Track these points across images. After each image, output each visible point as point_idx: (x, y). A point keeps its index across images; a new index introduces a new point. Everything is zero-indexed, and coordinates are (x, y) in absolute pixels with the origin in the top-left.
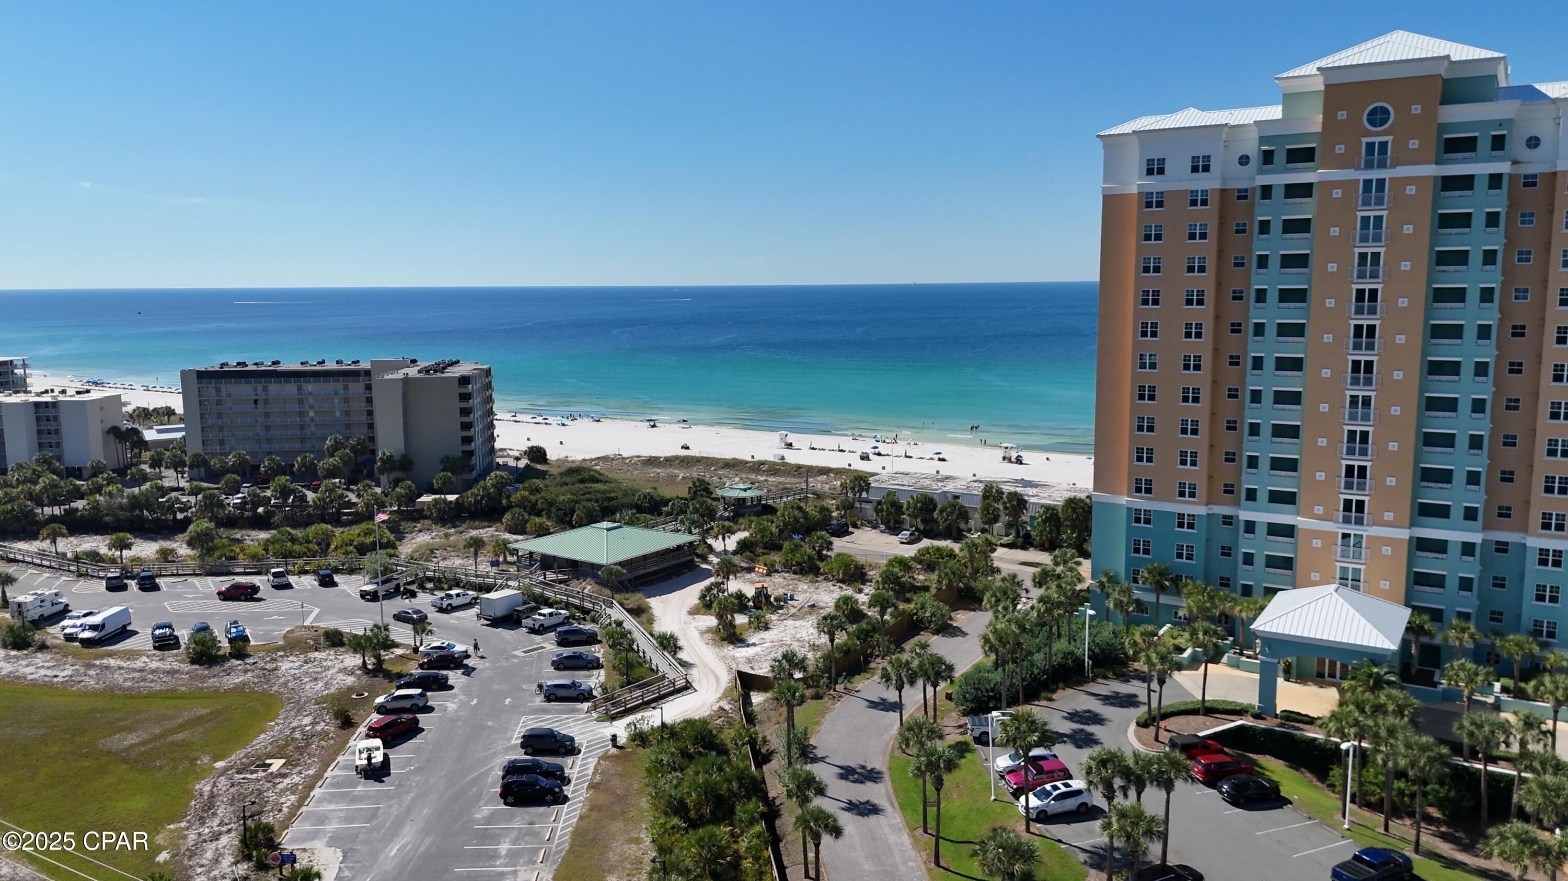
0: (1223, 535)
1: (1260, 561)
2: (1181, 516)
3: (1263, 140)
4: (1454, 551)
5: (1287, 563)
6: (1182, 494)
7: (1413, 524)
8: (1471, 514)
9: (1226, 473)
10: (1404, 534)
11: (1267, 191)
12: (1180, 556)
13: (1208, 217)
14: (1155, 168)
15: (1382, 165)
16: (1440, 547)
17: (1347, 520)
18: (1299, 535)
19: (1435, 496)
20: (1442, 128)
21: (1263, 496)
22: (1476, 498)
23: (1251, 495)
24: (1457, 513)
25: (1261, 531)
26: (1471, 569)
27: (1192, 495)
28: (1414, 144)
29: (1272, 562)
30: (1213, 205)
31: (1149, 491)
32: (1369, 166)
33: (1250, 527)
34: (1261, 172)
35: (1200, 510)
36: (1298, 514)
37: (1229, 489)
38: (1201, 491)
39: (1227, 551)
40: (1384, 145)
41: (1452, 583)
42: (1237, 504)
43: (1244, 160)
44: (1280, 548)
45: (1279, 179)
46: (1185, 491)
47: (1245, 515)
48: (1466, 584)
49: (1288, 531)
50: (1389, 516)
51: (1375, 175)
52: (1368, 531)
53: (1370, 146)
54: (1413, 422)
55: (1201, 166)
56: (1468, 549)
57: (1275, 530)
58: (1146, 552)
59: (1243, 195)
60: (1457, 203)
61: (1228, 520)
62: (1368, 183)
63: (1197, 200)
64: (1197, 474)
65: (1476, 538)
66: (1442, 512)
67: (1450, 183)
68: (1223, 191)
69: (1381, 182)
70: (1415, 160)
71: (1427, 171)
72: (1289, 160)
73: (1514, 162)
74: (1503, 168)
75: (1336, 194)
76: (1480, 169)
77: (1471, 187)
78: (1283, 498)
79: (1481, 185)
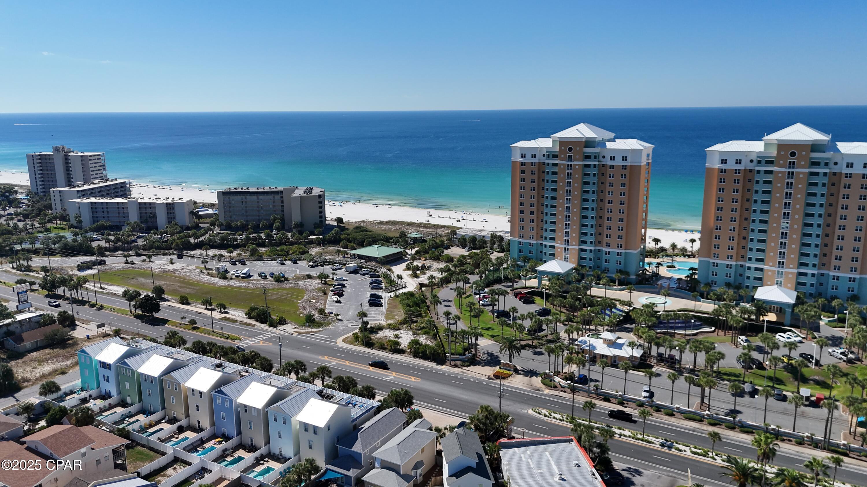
0: (540, 248)
1: (548, 254)
2: (530, 243)
3: (547, 152)
4: (588, 252)
5: (553, 255)
6: (530, 238)
7: (579, 245)
8: (591, 243)
9: (540, 233)
10: (577, 248)
11: (548, 164)
12: (530, 253)
13: (535, 168)
14: (523, 156)
15: (571, 161)
16: (585, 250)
17: (565, 244)
18: (556, 248)
19: (584, 238)
20: (584, 153)
21: (548, 239)
22: (592, 239)
23: (546, 238)
24: (589, 243)
25: (548, 247)
26: (592, 256)
28: (577, 156)
29: (551, 255)
30: (537, 166)
31: (523, 237)
32: (568, 161)
33: (546, 246)
34: (547, 159)
35: (534, 242)
36: (555, 243)
37: (542, 237)
38: (535, 237)
39: (541, 252)
40: (571, 156)
41: (588, 259)
42: (543, 240)
43: (544, 155)
44: (551, 251)
45: (551, 162)
46: (531, 237)
47: (545, 243)
48: (591, 259)
49: (553, 247)
50: (574, 243)
51: (570, 163)
52: (570, 247)
53: (569, 156)
54: (579, 221)
55: (534, 156)
56: (591, 251)
57: (551, 247)
58: (522, 252)
59: (544, 164)
60: (587, 171)
61: (541, 244)
62: (568, 165)
63: (533, 164)
64: (534, 233)
65: (593, 248)
66: (585, 242)
67: (586, 166)
68: (539, 163)
69: (571, 165)
70: (578, 160)
71: (581, 163)
72: (553, 157)
73: (599, 161)
74: (596, 163)
75: (562, 167)
76: (592, 163)
77: (590, 167)
78: (553, 239)
79: (592, 167)
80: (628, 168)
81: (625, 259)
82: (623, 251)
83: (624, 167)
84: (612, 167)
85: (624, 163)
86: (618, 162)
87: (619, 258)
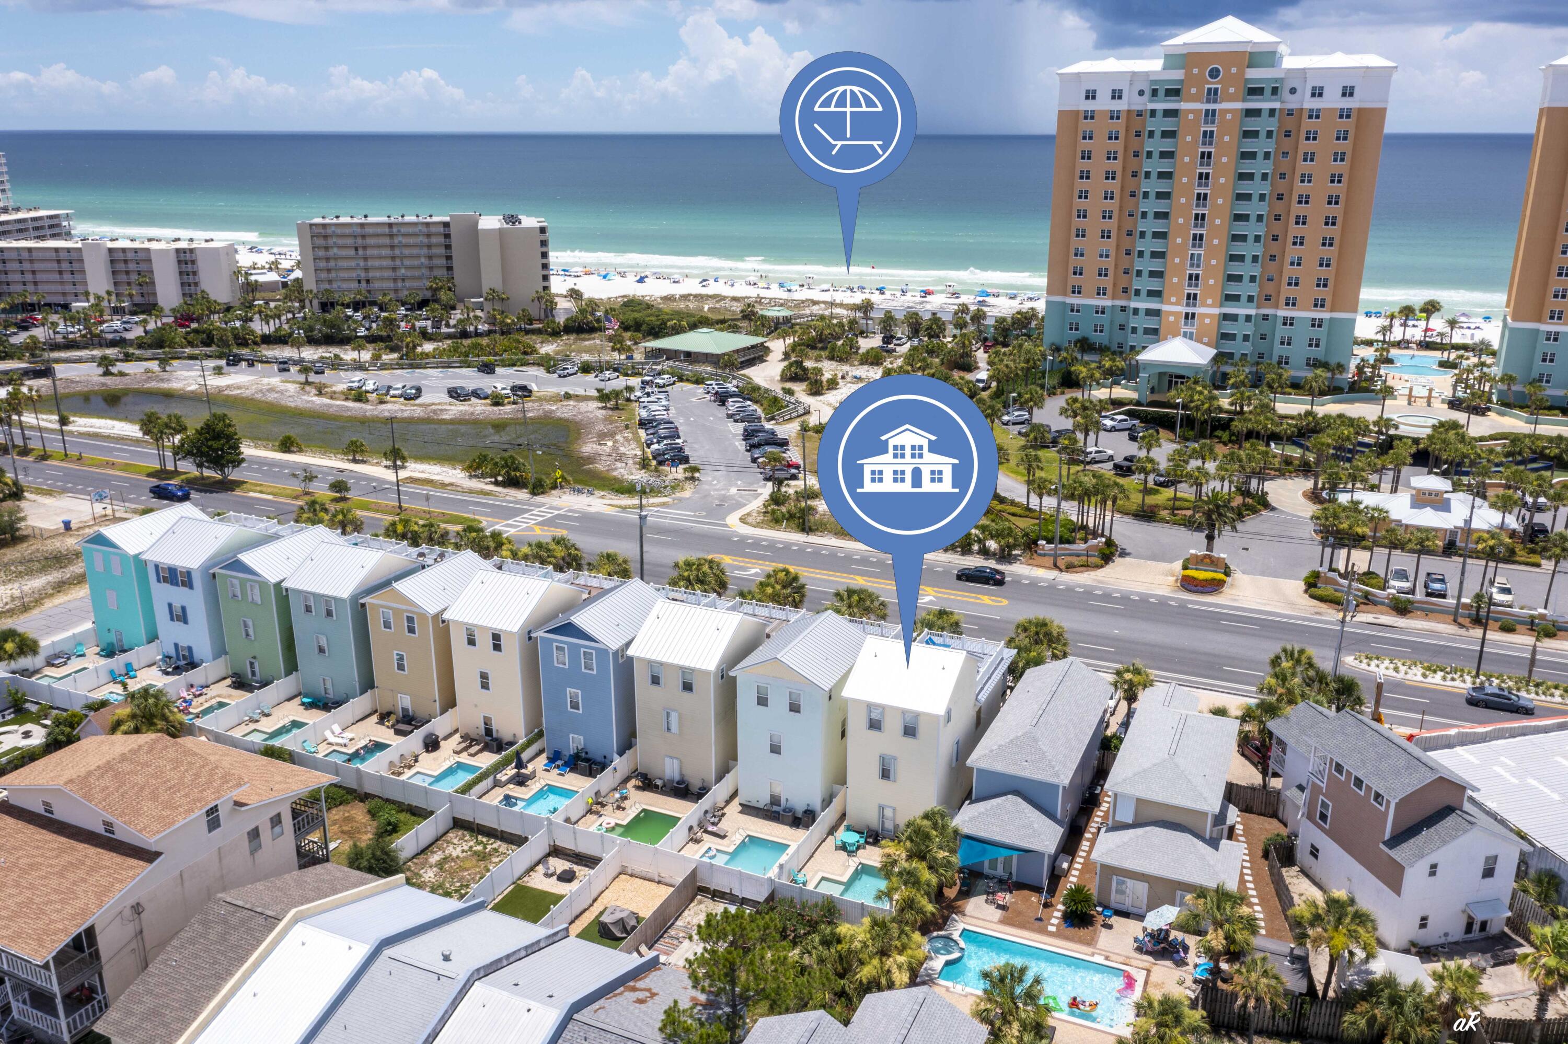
0: (1120, 318)
1: (1140, 331)
2: (1097, 307)
3: (1152, 82)
4: (1241, 320)
5: (1155, 332)
6: (1098, 293)
7: (1221, 306)
8: (1250, 299)
9: (1123, 281)
10: (1216, 311)
11: (1153, 113)
12: (1096, 331)
13: (1119, 126)
14: (1090, 95)
15: (1215, 101)
16: (1234, 318)
17: (1188, 305)
18: (1163, 315)
19: (1234, 289)
20: (1247, 81)
21: (1144, 293)
22: (1254, 290)
23: (1137, 292)
24: (1244, 299)
25: (1142, 313)
26: (1249, 329)
27: (1104, 294)
28: (1231, 90)
29: (1147, 331)
30: (1123, 120)
31: (1079, 292)
32: (1208, 101)
33: (1136, 311)
34: (1150, 101)
35: (1108, 303)
36: (1162, 302)
37: (1125, 290)
38: (1109, 292)
39: (1122, 327)
40: (1216, 90)
41: (1239, 338)
42: (1129, 299)
43: (1142, 92)
44: (1151, 323)
45: (1160, 106)
46: (1101, 292)
47: (1133, 305)
48: (1246, 338)
49: (1157, 313)
50: (1209, 301)
51: (1211, 106)
52: (1198, 310)
53: (1209, 90)
54: (1224, 249)
55: (1117, 95)
56: (1248, 318)
57: (1149, 312)
58: (1077, 329)
59: (1140, 114)
60: (1252, 124)
61: (1123, 309)
62: (1207, 111)
63: (1114, 116)
64: (1107, 282)
65: (1252, 312)
66: (1236, 298)
67: (1250, 113)
68: (1129, 111)
69: (1214, 111)
70: (1232, 99)
71: (1240, 105)
72: (1166, 95)
73: (1282, 102)
74: (1276, 105)
75: (1191, 116)
76: (1265, 105)
77: (1259, 116)
78: (1155, 294)
79: (1265, 114)
80: (1354, 115)
81: (1329, 334)
82: (1325, 315)
83: (1345, 114)
84: (1314, 114)
85: (1347, 103)
86: (1332, 100)
87: (1316, 333)
